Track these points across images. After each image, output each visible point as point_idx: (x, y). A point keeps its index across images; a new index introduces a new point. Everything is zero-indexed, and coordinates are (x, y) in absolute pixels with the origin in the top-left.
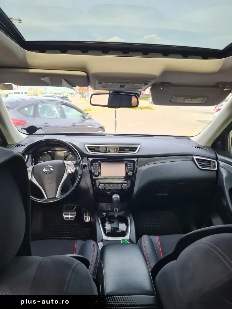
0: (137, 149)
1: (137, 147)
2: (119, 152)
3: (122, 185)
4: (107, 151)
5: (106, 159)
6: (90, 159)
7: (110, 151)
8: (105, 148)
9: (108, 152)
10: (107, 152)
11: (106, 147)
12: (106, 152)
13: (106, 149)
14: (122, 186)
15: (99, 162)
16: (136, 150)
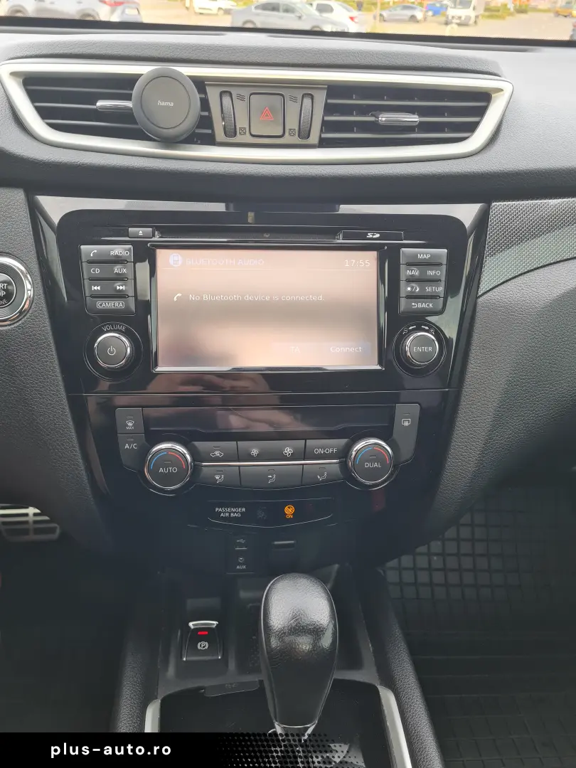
0: (481, 112)
1: (484, 97)
2: (324, 143)
3: (348, 447)
4: (206, 121)
5: (219, 207)
6: (56, 207)
7: (242, 123)
8: (197, 96)
9: (220, 135)
10: (210, 140)
11: (200, 83)
12: (202, 133)
13: (205, 104)
14: (344, 454)
15: (141, 231)
16: (472, 128)
